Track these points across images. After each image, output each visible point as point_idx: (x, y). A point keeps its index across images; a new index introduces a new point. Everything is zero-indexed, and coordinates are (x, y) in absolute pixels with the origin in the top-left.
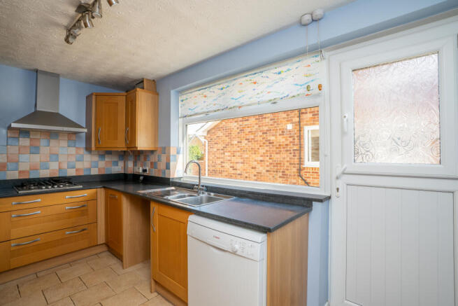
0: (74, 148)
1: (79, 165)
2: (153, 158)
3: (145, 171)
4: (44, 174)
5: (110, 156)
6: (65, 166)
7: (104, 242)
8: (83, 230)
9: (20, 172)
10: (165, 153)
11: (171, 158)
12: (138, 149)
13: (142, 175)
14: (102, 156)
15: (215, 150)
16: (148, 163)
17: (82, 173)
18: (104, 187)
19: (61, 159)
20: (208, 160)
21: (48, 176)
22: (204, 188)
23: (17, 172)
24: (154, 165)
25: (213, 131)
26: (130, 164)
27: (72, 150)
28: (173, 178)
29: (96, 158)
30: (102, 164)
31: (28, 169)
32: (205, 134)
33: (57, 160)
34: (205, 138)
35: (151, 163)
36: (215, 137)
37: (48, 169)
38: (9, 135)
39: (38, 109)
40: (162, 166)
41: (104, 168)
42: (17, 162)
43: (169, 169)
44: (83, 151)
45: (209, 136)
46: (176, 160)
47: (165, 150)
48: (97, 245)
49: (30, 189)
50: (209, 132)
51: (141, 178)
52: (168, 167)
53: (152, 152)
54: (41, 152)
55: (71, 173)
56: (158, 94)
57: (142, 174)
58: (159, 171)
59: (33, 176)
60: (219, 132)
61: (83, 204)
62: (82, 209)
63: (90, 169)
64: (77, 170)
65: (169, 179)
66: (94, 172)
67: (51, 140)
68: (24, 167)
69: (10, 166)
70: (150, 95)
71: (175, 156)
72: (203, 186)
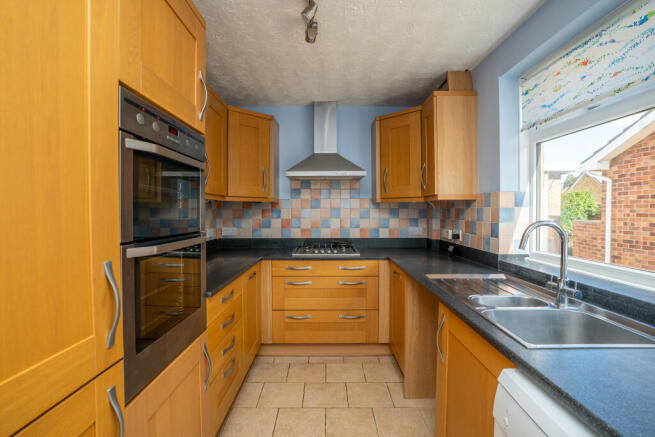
0: (358, 200)
1: (364, 224)
2: (470, 215)
3: (456, 236)
4: (325, 233)
5: (406, 210)
6: (347, 225)
7: (387, 341)
8: (360, 317)
9: (303, 231)
10: (489, 206)
11: (502, 215)
12: (439, 198)
13: (452, 244)
14: (394, 212)
15: (633, 197)
16: (462, 223)
17: (368, 236)
18: (388, 259)
19: (344, 214)
20: (613, 219)
21: (329, 237)
22: (574, 290)
23: (299, 230)
24: (470, 227)
25: (628, 158)
26: (436, 224)
27: (356, 203)
28: (505, 256)
29: (386, 215)
30: (394, 223)
31: (309, 227)
32: (606, 166)
33: (338, 216)
34: (605, 174)
35: (467, 223)
36: (634, 170)
37: (329, 227)
38: (293, 187)
39: (316, 152)
40: (484, 230)
41: (397, 230)
42: (299, 218)
43: (497, 236)
44: (368, 204)
45: (615, 168)
46: (511, 219)
47: (490, 198)
48: (378, 344)
49: (305, 252)
50: (614, 161)
51: (451, 248)
52: (495, 233)
53: (468, 203)
54: (322, 205)
55: (355, 234)
56: (476, 94)
57: (452, 241)
58: (480, 238)
59: (314, 236)
60: (646, 159)
61: (360, 279)
62: (359, 286)
63: (377, 231)
64: (361, 230)
65: (497, 256)
66: (384, 234)
67: (332, 191)
68: (306, 224)
69: (294, 222)
70: (460, 99)
71: (509, 211)
72: (571, 284)
